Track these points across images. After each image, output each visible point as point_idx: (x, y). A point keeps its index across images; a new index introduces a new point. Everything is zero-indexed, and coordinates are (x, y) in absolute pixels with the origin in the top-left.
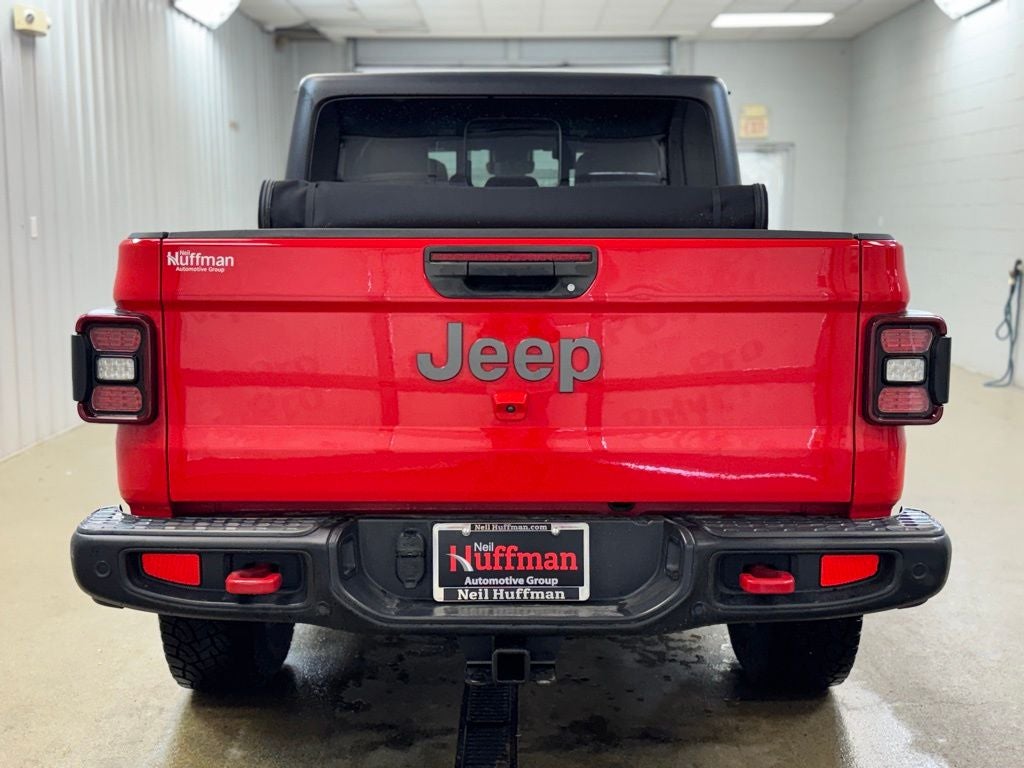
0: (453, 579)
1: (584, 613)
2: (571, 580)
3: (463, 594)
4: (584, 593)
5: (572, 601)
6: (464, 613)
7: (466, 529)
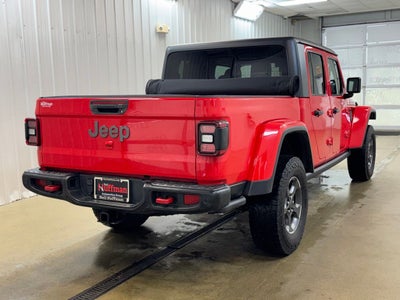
0: (99, 193)
1: (128, 206)
2: (125, 196)
3: (101, 197)
4: (128, 200)
5: (125, 202)
6: (101, 203)
7: (101, 179)
